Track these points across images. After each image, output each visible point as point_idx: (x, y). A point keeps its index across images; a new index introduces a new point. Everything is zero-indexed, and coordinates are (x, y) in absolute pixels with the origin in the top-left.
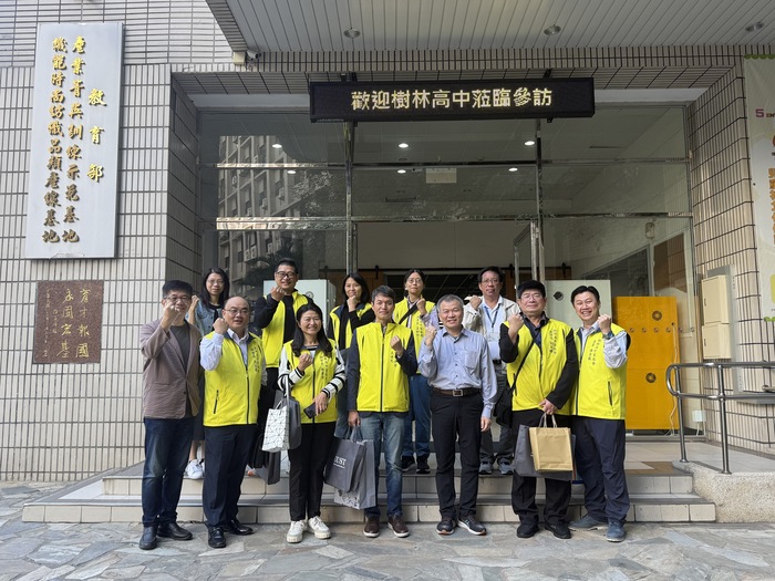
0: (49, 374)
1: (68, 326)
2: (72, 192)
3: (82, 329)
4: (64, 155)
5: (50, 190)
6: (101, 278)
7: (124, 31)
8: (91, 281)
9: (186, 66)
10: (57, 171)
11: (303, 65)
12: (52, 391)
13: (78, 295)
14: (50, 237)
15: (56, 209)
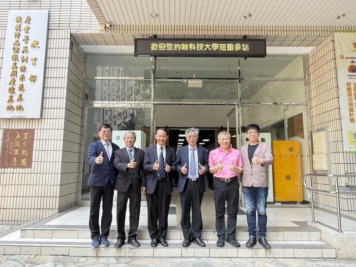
0: (7, 173)
1: (17, 151)
2: (22, 88)
3: (23, 152)
4: (19, 70)
5: (11, 86)
6: (34, 128)
7: (49, 14)
8: (29, 129)
9: (77, 30)
10: (15, 77)
11: (132, 31)
12: (8, 181)
13: (22, 136)
14: (10, 108)
15: (13, 95)
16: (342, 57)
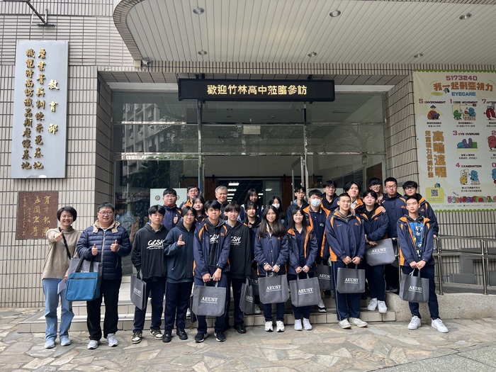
0: (26, 246)
1: (37, 218)
2: (39, 140)
3: (46, 219)
4: (34, 118)
5: (25, 139)
6: (57, 189)
7: (69, 46)
8: (51, 191)
9: (106, 67)
10: (30, 127)
11: (174, 69)
12: (28, 255)
13: (43, 200)
14: (25, 166)
15: (29, 149)
16: (421, 101)
